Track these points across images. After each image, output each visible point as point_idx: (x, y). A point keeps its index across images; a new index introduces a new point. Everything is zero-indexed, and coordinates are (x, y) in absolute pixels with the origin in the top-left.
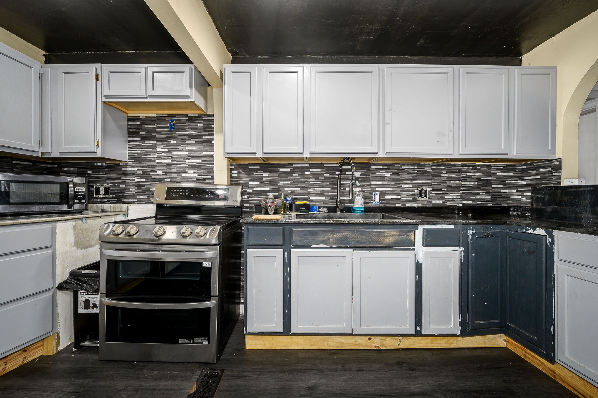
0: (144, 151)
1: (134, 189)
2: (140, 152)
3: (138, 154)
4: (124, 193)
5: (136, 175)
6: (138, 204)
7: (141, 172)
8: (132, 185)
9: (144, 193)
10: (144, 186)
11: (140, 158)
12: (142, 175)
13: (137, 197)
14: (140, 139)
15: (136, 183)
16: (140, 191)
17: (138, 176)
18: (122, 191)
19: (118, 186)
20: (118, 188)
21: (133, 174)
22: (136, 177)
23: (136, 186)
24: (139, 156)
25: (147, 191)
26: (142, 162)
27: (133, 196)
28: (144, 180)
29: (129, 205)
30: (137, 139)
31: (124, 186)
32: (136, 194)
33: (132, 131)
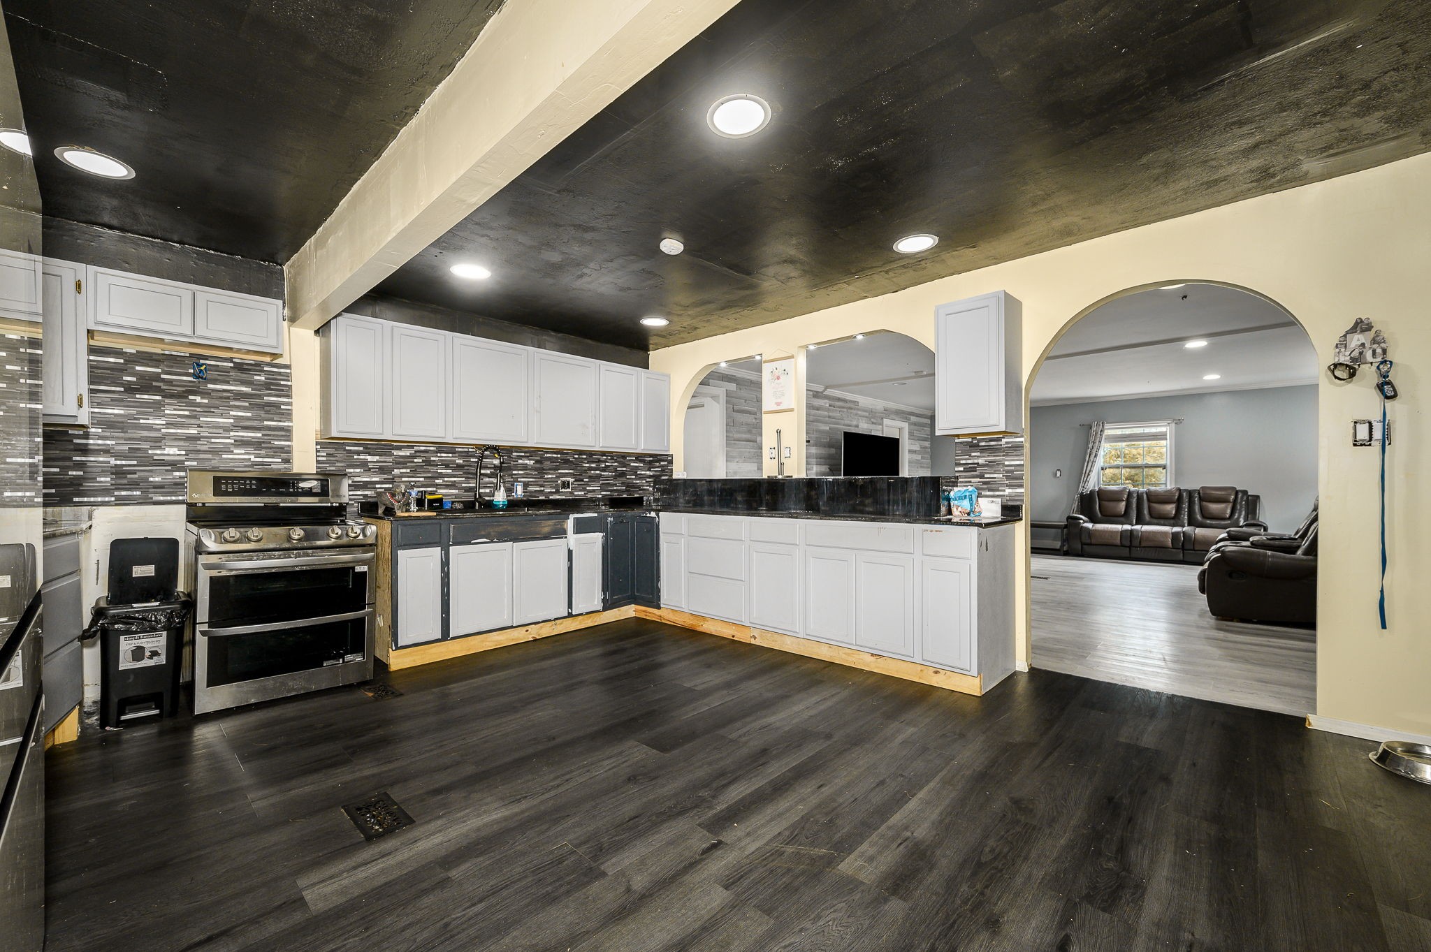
0: (133, 411)
1: (109, 479)
2: (122, 412)
3: (116, 415)
4: (81, 485)
5: (112, 453)
6: (116, 505)
7: (126, 448)
8: (103, 471)
9: (134, 485)
10: (135, 473)
11: (122, 422)
12: (127, 455)
13: (116, 493)
14: (122, 389)
15: (111, 467)
16: (126, 481)
17: (118, 454)
18: (77, 482)
19: (63, 473)
20: (62, 477)
21: (107, 451)
22: (112, 456)
23: (112, 474)
24: (120, 420)
25: (142, 482)
26: (129, 431)
27: (106, 491)
28: (135, 462)
29: (94, 507)
30: (118, 389)
31: (82, 473)
32: (113, 487)
33: (101, 373)
